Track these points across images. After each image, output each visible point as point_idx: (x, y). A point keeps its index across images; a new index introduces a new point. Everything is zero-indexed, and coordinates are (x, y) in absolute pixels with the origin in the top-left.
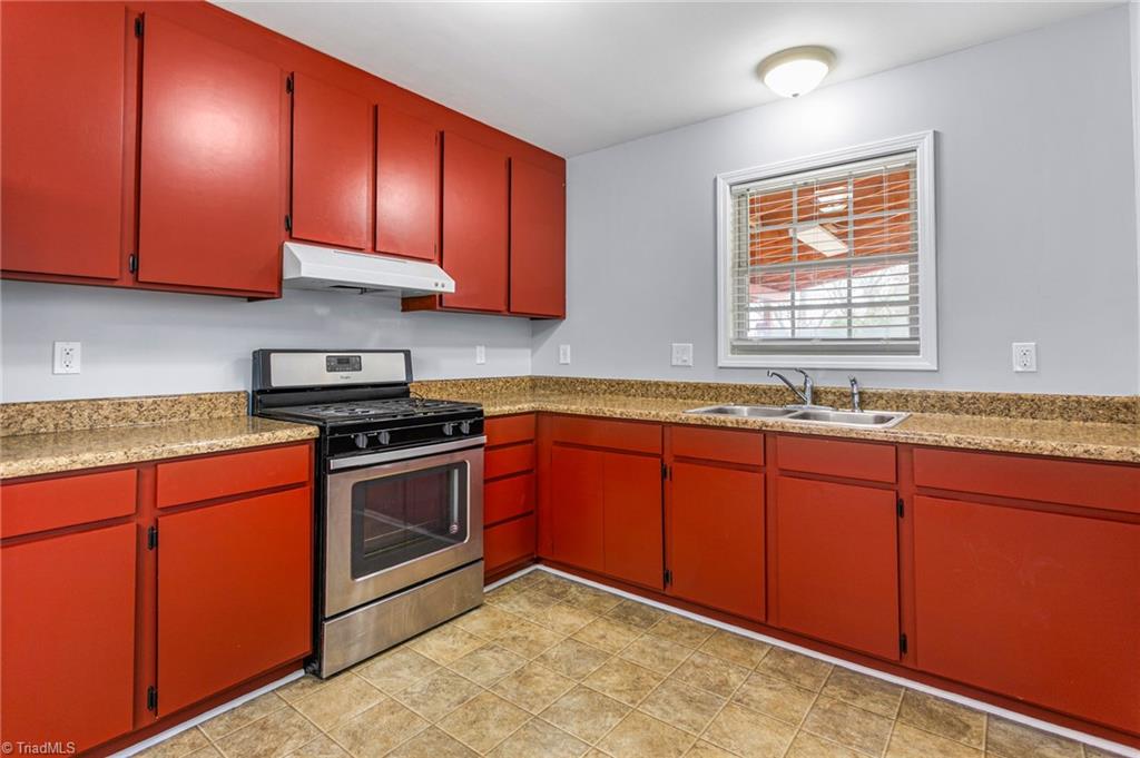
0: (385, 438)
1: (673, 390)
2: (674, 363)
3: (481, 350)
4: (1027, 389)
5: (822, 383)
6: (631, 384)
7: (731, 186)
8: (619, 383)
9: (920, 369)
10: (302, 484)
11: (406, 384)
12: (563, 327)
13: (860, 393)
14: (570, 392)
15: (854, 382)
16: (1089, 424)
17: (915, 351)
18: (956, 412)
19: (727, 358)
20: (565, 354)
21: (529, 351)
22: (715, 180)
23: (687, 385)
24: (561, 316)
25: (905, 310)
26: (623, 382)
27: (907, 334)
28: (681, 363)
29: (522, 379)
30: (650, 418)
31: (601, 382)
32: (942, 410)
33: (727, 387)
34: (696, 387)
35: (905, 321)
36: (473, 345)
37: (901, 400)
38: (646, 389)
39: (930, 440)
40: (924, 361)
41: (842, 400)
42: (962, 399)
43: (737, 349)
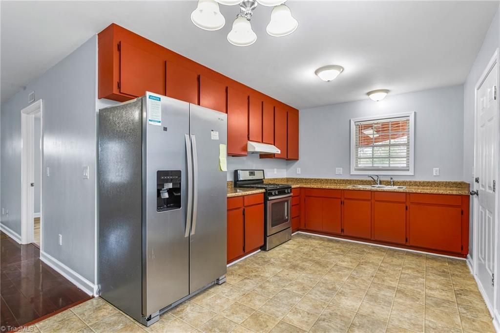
0: (277, 193)
1: (336, 181)
2: (336, 173)
3: (275, 169)
4: (437, 180)
5: (382, 179)
6: (322, 180)
7: (355, 122)
8: (318, 179)
9: (409, 175)
10: (261, 203)
11: (262, 180)
12: (297, 163)
13: (393, 182)
14: (301, 183)
15: (392, 178)
16: (451, 188)
17: (408, 170)
18: (418, 186)
19: (353, 172)
20: (298, 171)
21: (285, 170)
22: (350, 121)
23: (341, 180)
24: (298, 159)
25: (405, 159)
26: (320, 179)
27: (405, 165)
28: (339, 173)
29: (285, 179)
30: (337, 188)
31: (312, 179)
32: (415, 185)
33: (353, 180)
34: (344, 180)
35: (405, 162)
36: (274, 168)
37: (404, 183)
38: (327, 181)
39: (414, 192)
40: (411, 173)
41: (388, 183)
42: (420, 183)
43: (356, 170)
